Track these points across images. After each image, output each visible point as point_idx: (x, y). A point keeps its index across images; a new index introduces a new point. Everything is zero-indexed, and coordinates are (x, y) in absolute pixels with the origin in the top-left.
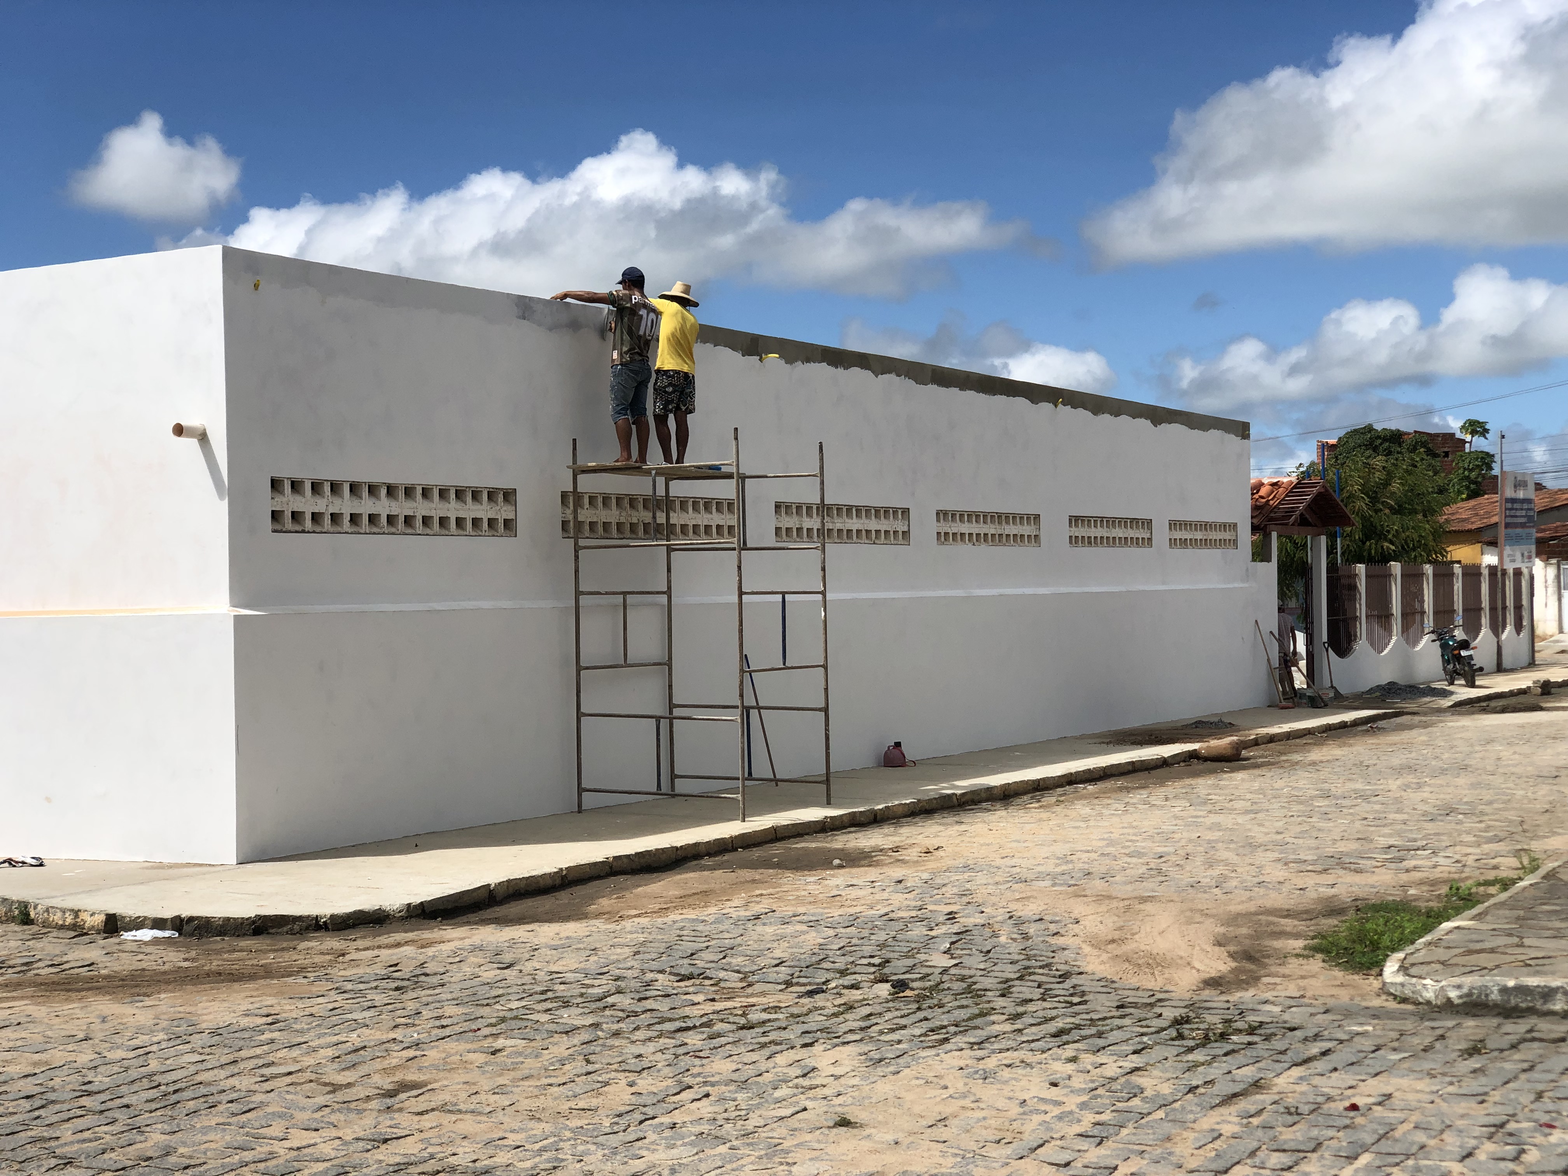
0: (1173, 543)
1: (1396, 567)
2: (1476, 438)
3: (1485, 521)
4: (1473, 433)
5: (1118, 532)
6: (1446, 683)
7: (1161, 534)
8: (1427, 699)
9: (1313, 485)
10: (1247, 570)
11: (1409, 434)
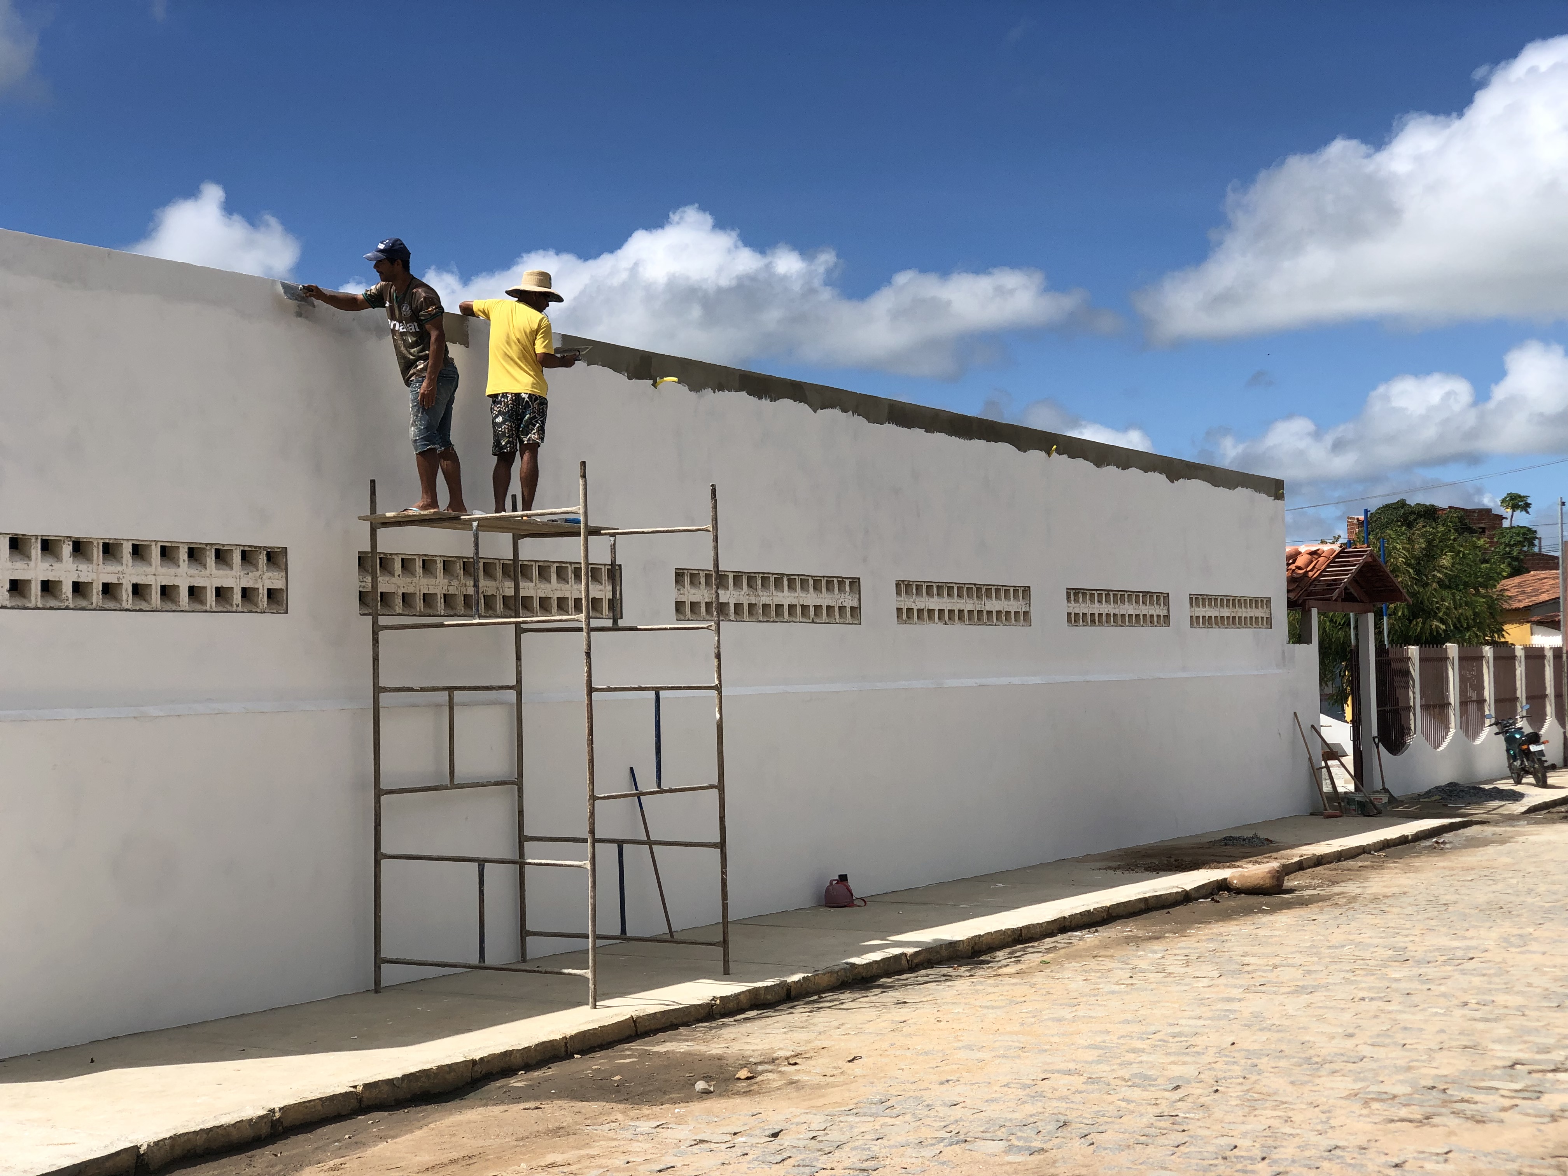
0: (1195, 621)
1: (1452, 649)
2: (1517, 513)
3: (1533, 598)
4: (1515, 507)
5: (1129, 609)
6: (1511, 781)
7: (1180, 611)
8: (1496, 803)
9: (1359, 554)
10: (1283, 653)
11: (1443, 510)
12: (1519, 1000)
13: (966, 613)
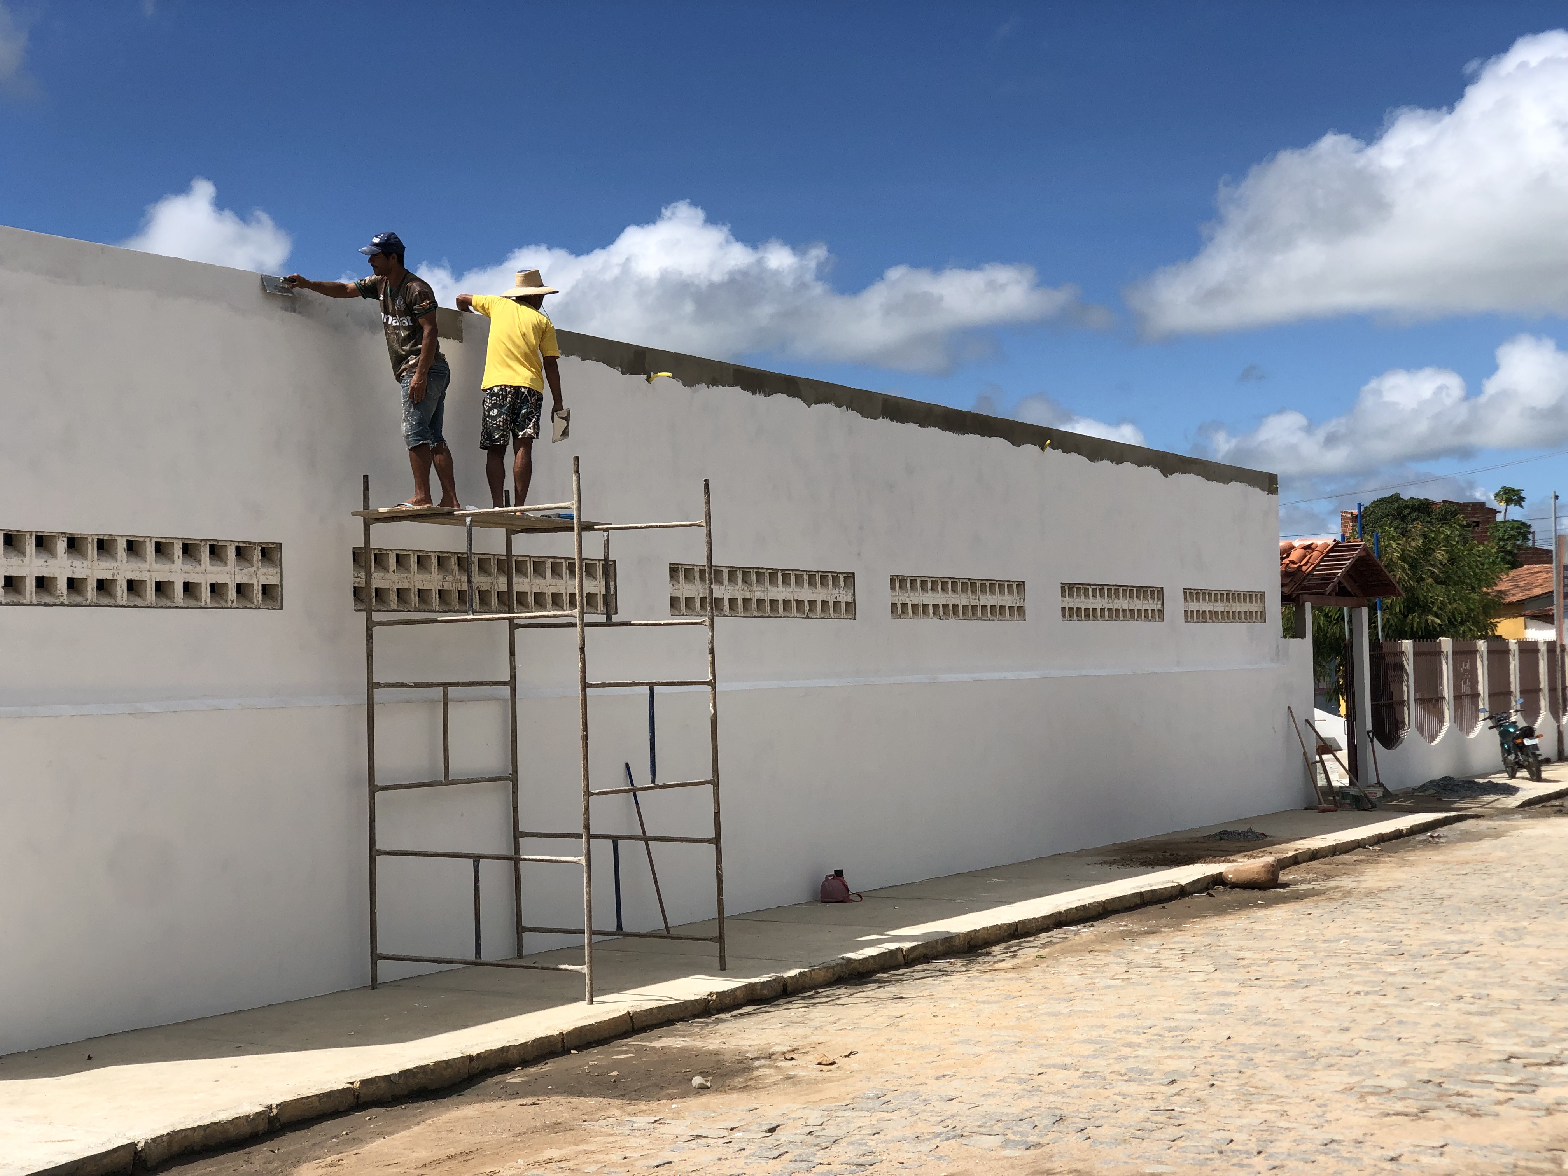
0: (1189, 616)
1: (1446, 643)
2: (1511, 507)
3: (1527, 592)
4: (1509, 501)
5: (1123, 603)
6: (1506, 775)
7: (1175, 605)
8: (1490, 797)
9: (1352, 548)
10: (1278, 647)
11: (1437, 504)
12: (1514, 994)
13: (960, 608)
